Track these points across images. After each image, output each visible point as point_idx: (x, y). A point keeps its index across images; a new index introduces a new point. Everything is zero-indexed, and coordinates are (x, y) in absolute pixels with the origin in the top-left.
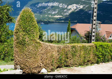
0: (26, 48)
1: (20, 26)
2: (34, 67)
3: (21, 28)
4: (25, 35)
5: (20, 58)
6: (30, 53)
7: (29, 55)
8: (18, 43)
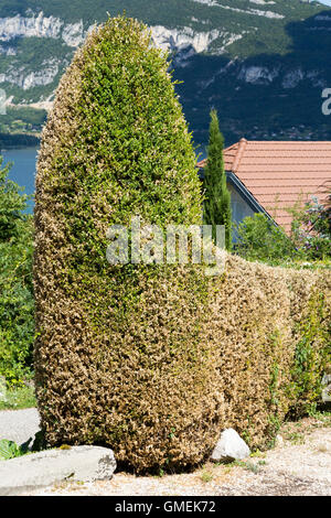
0: (139, 293)
1: (91, 143)
2: (188, 421)
3: (99, 158)
4: (128, 204)
5: (98, 366)
6: (165, 330)
7: (156, 341)
8: (81, 262)
